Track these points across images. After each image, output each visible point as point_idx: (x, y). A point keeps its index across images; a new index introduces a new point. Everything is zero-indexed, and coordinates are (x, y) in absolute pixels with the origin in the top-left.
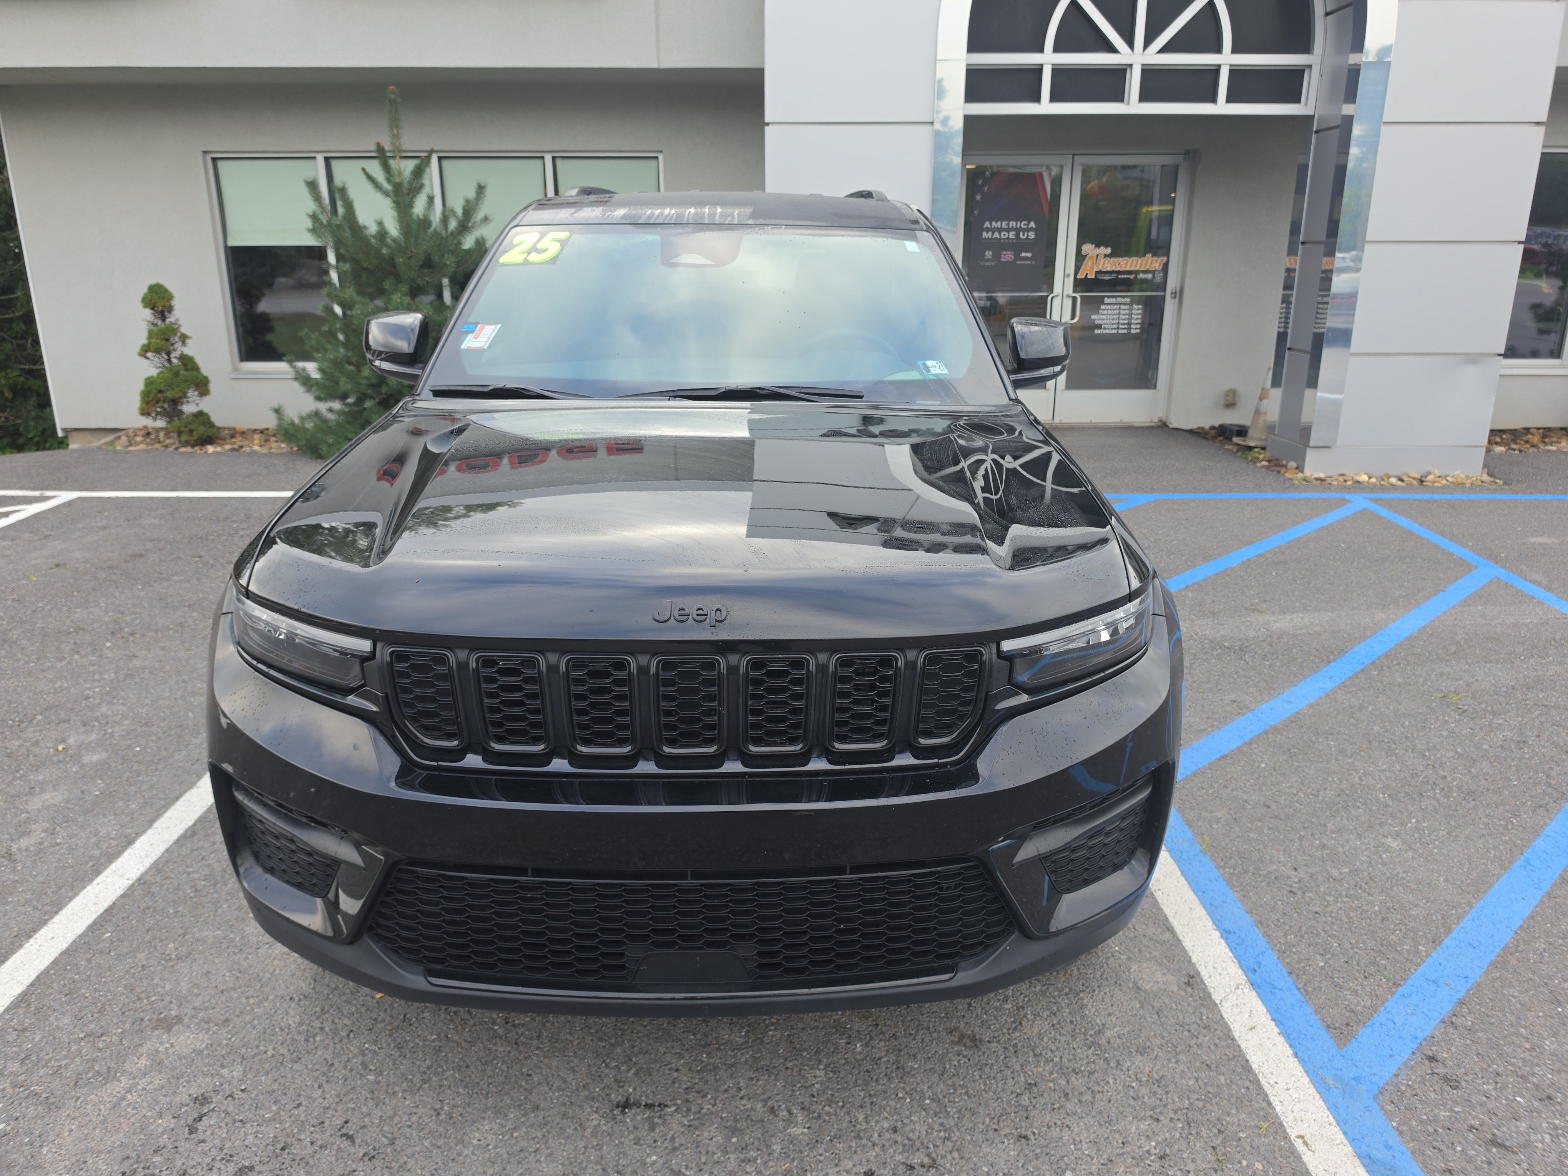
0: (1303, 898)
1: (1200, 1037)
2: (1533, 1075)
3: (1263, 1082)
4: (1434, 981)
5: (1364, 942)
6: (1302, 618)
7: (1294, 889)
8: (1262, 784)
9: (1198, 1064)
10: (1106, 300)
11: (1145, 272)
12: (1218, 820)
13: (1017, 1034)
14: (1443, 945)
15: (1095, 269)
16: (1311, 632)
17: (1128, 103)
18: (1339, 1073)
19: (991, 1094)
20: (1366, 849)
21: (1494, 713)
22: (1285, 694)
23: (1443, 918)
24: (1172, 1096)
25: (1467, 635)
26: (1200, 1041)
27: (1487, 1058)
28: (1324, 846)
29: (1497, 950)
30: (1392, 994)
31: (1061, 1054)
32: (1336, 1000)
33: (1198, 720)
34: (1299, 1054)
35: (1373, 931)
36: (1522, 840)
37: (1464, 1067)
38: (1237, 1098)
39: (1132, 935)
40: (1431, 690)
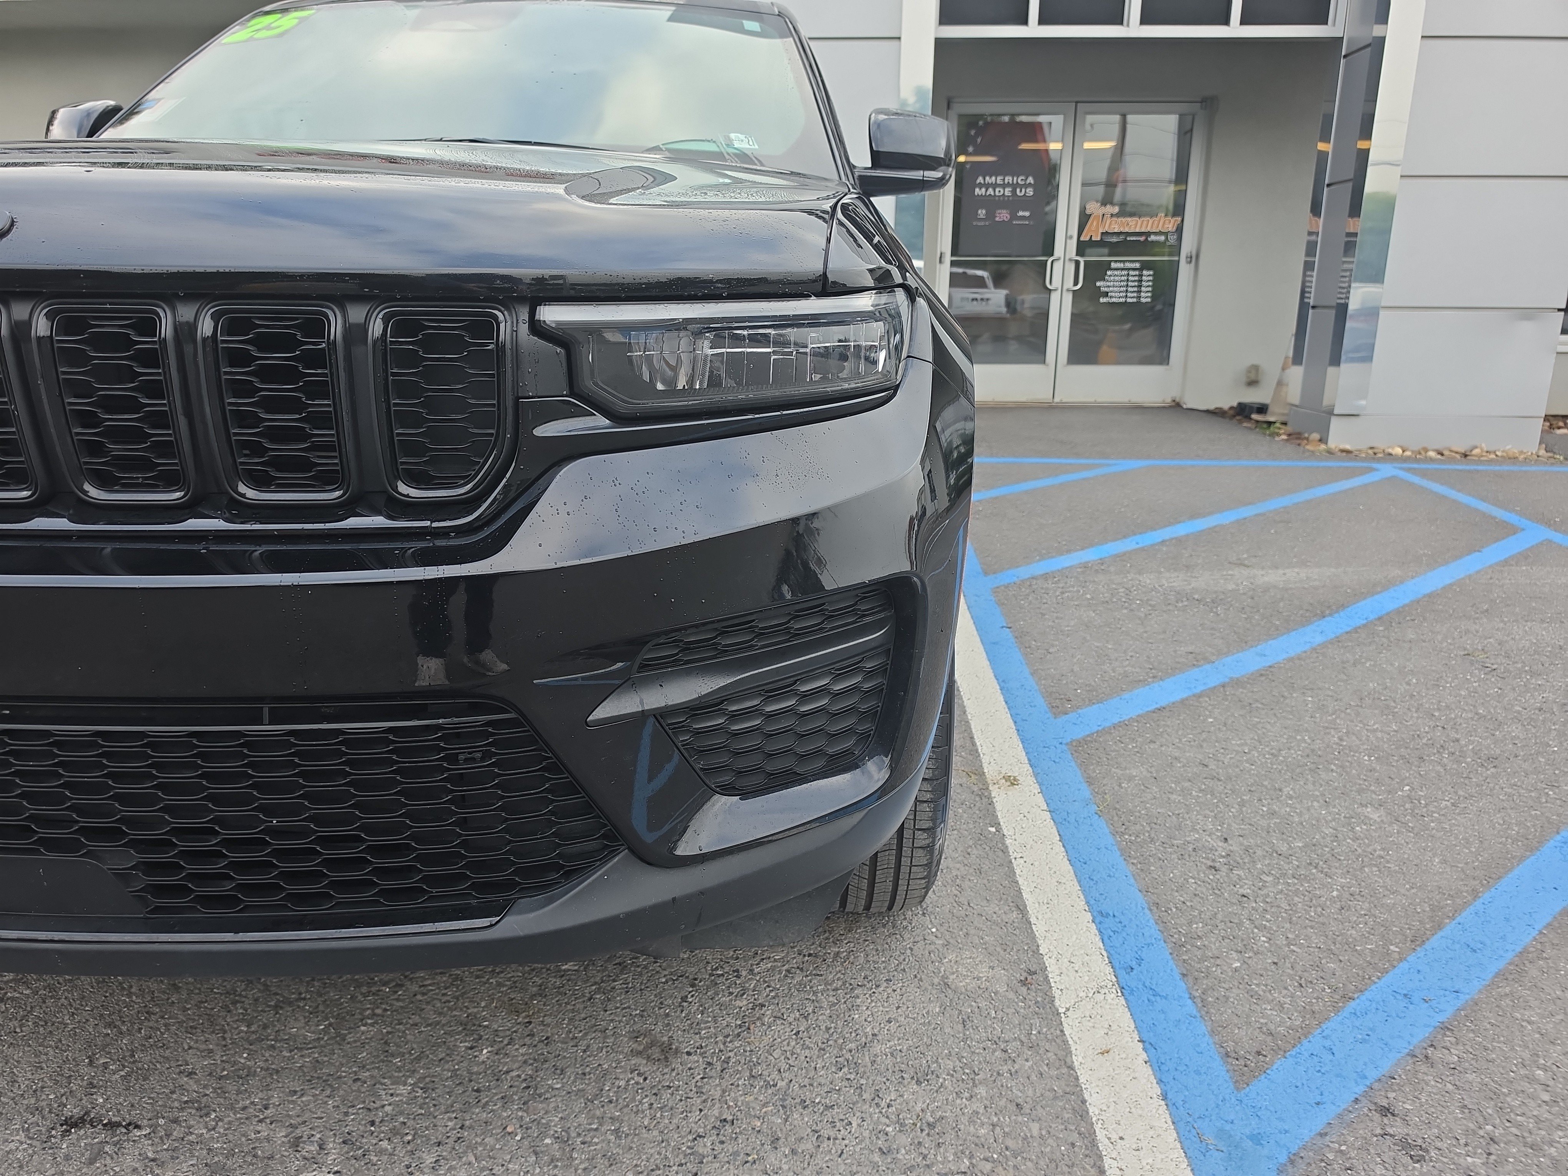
0: (1228, 876)
1: (1019, 1061)
2: (1551, 1144)
3: (1100, 1135)
4: (1405, 995)
5: (1307, 938)
6: (1298, 573)
7: (1217, 865)
8: (1204, 740)
9: (1003, 1102)
10: (1113, 265)
11: (1155, 233)
12: (1131, 779)
13: (737, 1044)
14: (1427, 946)
15: (1101, 231)
16: (1306, 586)
17: (1128, 25)
18: (1228, 1127)
19: (656, 1133)
20: (1334, 820)
21: (1533, 674)
22: (1259, 647)
23: (1432, 910)
24: (946, 1151)
25: (1505, 593)
26: (1017, 1066)
27: (1477, 1114)
28: (1273, 813)
29: (1510, 956)
30: (1337, 1011)
31: (792, 1076)
32: (1248, 1016)
33: (1138, 670)
34: (1169, 1096)
35: (1323, 924)
36: (1559, 815)
37: (1438, 1127)
38: (1051, 1160)
39: (963, 913)
40: (1452, 647)
